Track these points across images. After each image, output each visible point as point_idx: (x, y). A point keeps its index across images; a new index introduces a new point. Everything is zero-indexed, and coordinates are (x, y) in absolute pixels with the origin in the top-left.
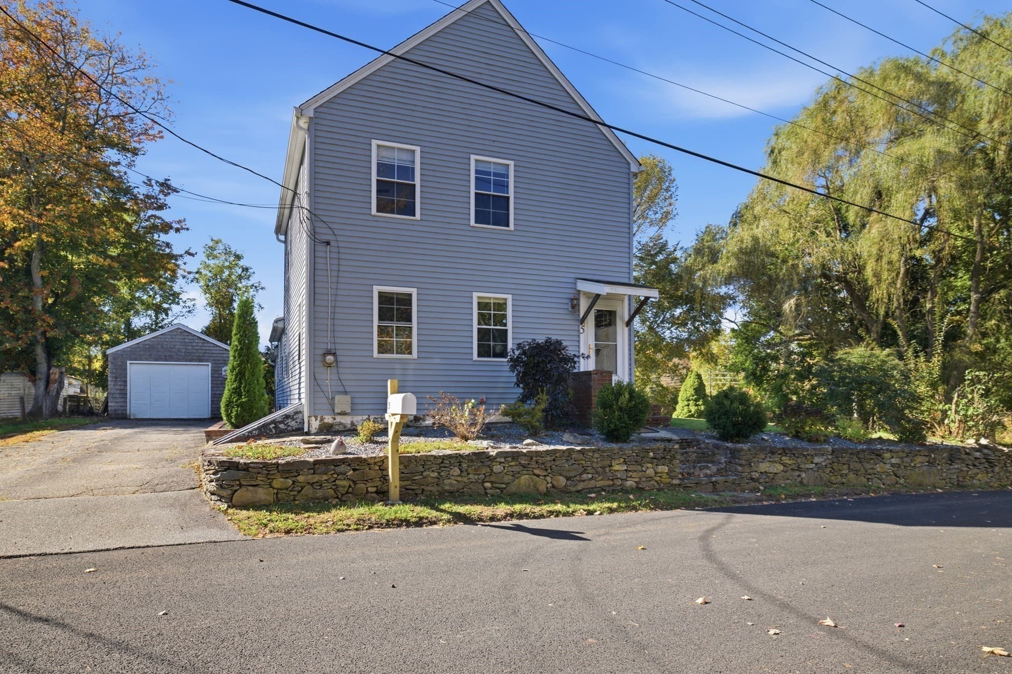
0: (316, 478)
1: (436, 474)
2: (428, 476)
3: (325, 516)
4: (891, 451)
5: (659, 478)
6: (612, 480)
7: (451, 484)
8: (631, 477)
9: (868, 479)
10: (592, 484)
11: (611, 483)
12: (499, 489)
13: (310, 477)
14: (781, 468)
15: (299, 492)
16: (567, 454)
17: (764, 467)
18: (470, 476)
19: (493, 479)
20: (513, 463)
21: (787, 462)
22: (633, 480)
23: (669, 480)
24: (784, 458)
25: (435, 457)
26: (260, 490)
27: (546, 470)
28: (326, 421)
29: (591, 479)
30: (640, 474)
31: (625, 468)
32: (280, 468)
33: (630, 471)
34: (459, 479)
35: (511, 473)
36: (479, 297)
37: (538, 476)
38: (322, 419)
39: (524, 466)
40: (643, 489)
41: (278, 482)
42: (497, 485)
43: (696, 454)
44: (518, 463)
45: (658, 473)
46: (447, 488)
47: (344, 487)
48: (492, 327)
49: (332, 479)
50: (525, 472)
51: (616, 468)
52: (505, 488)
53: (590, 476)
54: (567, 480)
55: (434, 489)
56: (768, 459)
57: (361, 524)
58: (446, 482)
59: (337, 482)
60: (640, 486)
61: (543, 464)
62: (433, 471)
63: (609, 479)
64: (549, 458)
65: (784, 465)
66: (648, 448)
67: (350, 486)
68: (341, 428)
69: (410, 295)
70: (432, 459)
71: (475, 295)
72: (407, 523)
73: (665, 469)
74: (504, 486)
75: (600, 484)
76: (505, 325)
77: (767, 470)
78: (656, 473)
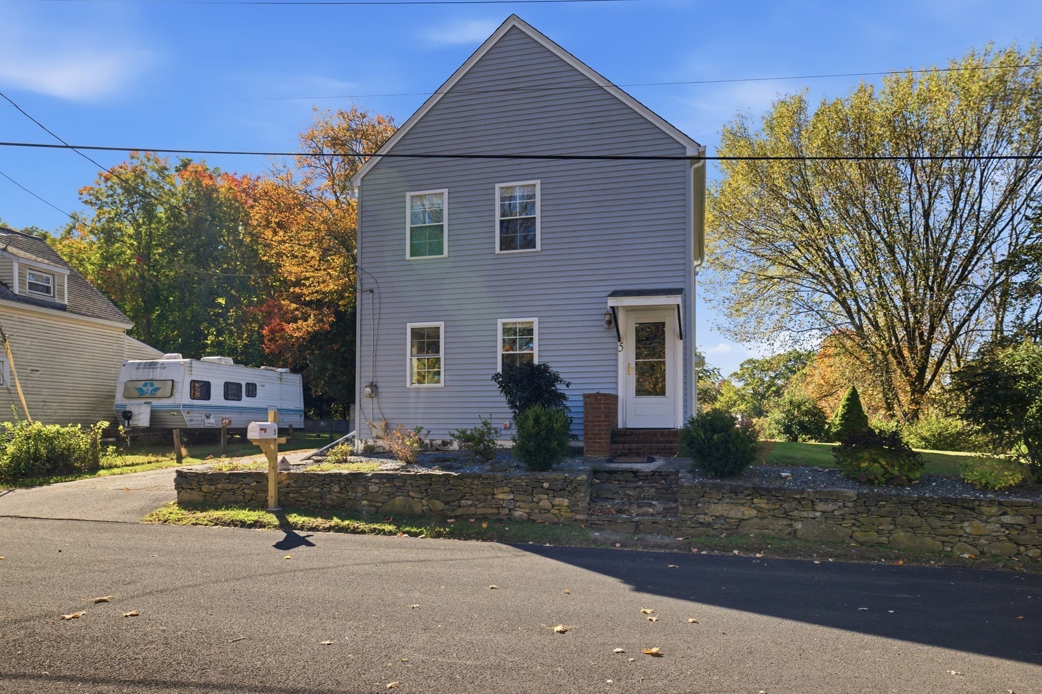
0: (231, 486)
1: (318, 490)
2: (311, 491)
3: (204, 514)
4: (1000, 504)
5: (557, 512)
6: (498, 508)
7: (331, 499)
8: (519, 507)
9: (943, 542)
10: (472, 510)
11: (495, 511)
12: (375, 506)
13: (226, 485)
14: (754, 512)
15: (220, 496)
16: (443, 479)
17: (720, 509)
18: (349, 494)
19: (369, 497)
20: (387, 485)
21: (763, 506)
22: (523, 510)
23: (570, 515)
24: (756, 501)
25: (318, 474)
26: (194, 492)
27: (422, 493)
28: (369, 444)
29: (471, 505)
30: (531, 504)
31: (512, 497)
32: (206, 477)
33: (518, 501)
34: (339, 495)
35: (387, 494)
36: (504, 324)
37: (413, 498)
38: (366, 442)
39: (399, 488)
40: (534, 521)
41: (205, 488)
42: (373, 503)
43: (654, 490)
44: (392, 485)
45: (556, 506)
46: (328, 502)
47: (249, 494)
48: (518, 352)
49: (242, 488)
50: (399, 494)
51: (501, 496)
52: (380, 507)
53: (469, 502)
54: (445, 504)
55: (318, 502)
56: (728, 500)
57: (217, 522)
58: (328, 496)
59: (245, 491)
60: (532, 517)
61: (418, 487)
62: (316, 487)
63: (491, 507)
64: (423, 482)
65: (759, 510)
66: (541, 477)
67: (253, 495)
68: (381, 450)
69: (438, 328)
70: (315, 476)
71: (500, 322)
72: (243, 524)
73: (566, 502)
74: (380, 504)
75: (480, 511)
76: (532, 349)
77: (725, 513)
78: (553, 506)
